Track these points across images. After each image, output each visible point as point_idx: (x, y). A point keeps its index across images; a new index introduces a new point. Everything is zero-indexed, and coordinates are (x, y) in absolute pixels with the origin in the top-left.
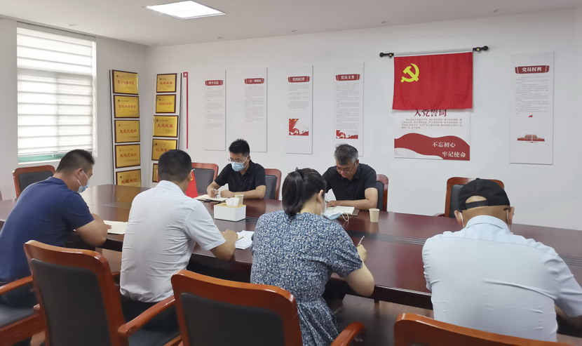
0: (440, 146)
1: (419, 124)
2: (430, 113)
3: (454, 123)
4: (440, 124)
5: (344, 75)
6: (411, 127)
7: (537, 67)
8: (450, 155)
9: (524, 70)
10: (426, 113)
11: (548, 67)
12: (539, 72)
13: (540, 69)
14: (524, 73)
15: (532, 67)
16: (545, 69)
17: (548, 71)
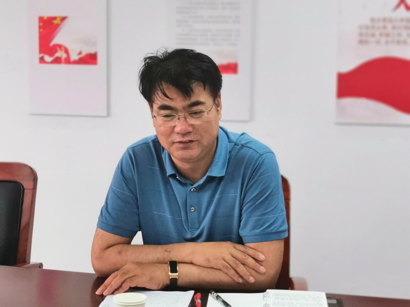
1: (404, 33)
6: (383, 39)
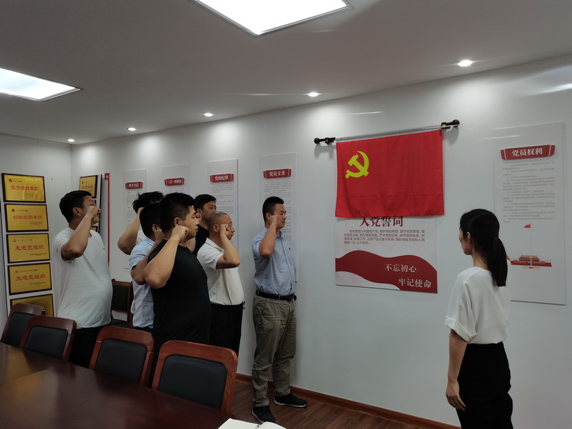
0: (394, 270)
1: (366, 238)
2: (381, 222)
3: (414, 236)
4: (395, 238)
5: (273, 171)
6: (356, 241)
7: (535, 147)
8: (409, 284)
9: (515, 153)
10: (375, 221)
11: (553, 147)
12: (539, 156)
13: (540, 151)
14: (515, 158)
15: (527, 148)
16: (548, 151)
17: (553, 153)
